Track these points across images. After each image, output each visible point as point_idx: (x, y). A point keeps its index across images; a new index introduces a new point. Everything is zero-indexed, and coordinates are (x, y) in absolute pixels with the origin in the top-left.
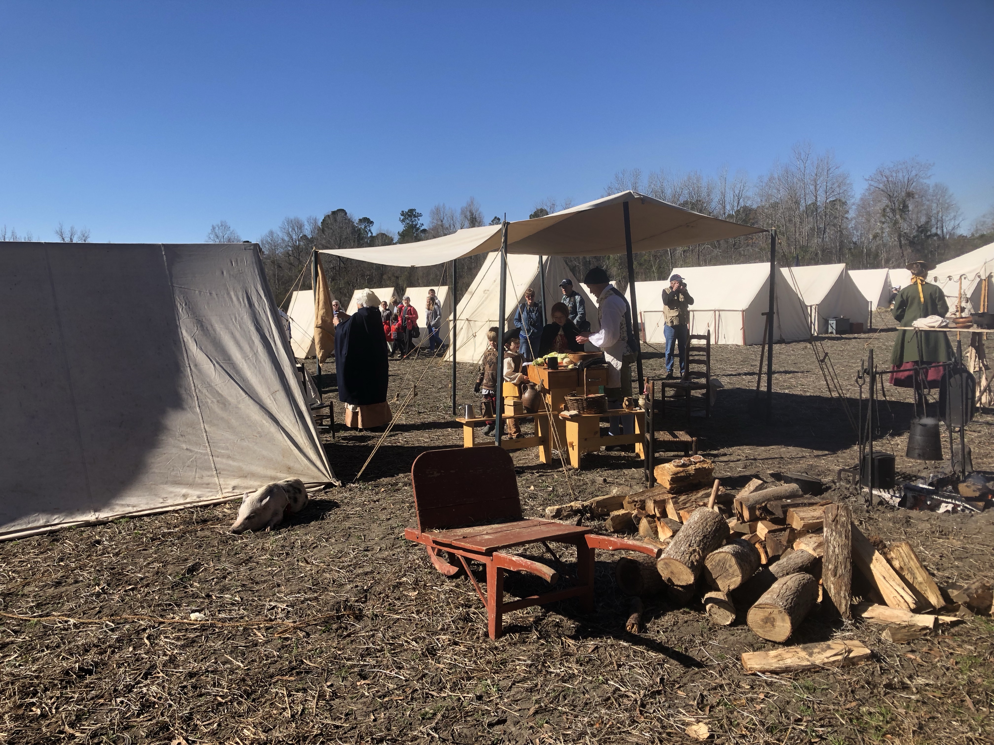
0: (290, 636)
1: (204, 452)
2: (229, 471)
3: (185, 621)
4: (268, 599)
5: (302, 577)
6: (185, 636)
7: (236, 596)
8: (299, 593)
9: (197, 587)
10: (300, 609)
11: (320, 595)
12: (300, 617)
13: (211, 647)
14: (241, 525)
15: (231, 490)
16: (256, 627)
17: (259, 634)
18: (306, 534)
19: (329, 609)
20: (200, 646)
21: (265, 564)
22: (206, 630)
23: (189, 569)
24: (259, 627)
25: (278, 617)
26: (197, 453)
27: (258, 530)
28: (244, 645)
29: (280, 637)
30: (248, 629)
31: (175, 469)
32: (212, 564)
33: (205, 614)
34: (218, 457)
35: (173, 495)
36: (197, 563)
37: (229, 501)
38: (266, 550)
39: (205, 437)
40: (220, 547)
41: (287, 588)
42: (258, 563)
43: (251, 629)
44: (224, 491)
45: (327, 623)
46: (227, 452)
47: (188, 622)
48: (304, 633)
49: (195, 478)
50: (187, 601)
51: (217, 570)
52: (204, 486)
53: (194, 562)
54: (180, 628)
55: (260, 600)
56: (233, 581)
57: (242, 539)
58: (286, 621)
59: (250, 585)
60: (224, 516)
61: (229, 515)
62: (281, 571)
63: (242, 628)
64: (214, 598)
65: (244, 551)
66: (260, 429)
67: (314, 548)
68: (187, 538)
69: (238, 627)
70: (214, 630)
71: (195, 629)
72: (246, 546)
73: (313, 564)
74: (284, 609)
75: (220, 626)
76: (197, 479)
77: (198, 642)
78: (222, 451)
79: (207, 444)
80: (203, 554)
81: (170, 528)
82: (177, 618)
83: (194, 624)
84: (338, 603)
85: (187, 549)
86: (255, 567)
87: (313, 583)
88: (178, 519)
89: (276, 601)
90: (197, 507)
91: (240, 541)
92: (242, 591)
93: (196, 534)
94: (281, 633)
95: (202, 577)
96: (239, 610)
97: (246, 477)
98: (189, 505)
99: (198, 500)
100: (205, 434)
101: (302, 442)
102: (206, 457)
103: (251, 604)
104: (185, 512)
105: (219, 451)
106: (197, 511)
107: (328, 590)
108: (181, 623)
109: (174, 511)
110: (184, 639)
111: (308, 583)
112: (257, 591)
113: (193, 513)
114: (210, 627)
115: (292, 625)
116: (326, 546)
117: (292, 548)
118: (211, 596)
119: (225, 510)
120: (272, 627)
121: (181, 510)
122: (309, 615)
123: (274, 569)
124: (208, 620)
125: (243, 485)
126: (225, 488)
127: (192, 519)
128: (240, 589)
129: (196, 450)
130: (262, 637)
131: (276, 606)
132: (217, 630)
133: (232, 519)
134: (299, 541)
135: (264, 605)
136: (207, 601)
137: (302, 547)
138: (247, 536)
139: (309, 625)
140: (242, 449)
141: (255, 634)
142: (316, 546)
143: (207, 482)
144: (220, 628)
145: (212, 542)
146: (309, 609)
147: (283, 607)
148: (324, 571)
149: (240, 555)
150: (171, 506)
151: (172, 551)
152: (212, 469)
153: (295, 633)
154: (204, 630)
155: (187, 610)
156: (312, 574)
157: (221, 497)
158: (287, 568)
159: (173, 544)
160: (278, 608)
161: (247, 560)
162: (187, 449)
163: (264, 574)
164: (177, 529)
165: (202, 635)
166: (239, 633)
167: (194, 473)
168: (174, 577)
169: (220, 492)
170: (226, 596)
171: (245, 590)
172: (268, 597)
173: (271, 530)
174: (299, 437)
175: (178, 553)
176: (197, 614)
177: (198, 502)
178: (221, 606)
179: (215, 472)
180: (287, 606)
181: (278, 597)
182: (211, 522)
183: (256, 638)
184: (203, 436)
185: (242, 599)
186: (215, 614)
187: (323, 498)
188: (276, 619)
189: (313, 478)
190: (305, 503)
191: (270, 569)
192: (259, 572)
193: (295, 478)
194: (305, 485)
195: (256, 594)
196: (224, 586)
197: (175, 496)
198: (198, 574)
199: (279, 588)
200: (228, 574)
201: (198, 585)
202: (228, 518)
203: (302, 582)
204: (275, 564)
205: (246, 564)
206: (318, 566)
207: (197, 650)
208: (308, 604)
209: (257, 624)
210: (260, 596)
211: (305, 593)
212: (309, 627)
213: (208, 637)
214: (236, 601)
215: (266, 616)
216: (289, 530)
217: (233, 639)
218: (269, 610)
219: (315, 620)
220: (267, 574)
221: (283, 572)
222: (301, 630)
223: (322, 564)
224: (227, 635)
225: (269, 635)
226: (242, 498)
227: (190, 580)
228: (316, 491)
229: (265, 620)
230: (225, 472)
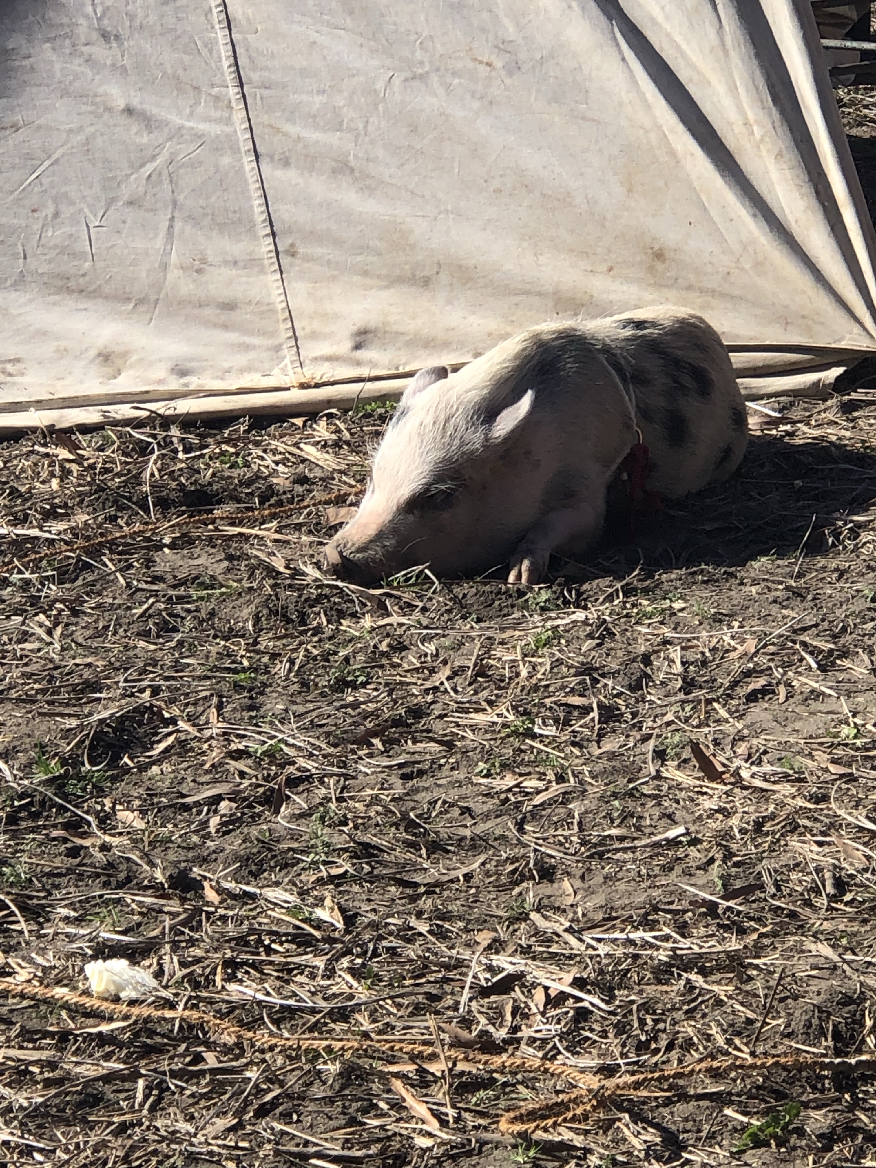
0: (578, 1141)
1: (215, 129)
2: (337, 242)
3: (60, 992)
4: (484, 938)
5: (674, 843)
6: (52, 1065)
7: (320, 902)
8: (651, 925)
9: (130, 832)
10: (646, 1007)
11: (758, 950)
12: (641, 1047)
13: (173, 1137)
14: (380, 536)
15: (344, 347)
16: (409, 1068)
17: (420, 1109)
18: (718, 619)
19: (797, 1026)
20: (123, 1129)
21: (488, 755)
22: (160, 1050)
23: (99, 736)
24: (422, 1072)
25: (525, 1033)
26: (178, 133)
27: (469, 576)
28: (336, 1150)
29: (524, 1135)
30: (365, 1075)
31: (67, 211)
32: (216, 727)
33: (159, 974)
34: (286, 163)
35: (48, 348)
36: (140, 710)
37: (329, 403)
38: (501, 684)
39: (225, 51)
40: (266, 643)
41: (590, 892)
42: (449, 745)
43: (383, 1077)
44: (310, 350)
45: (780, 1095)
46: (333, 139)
47: (73, 998)
48: (652, 1136)
49: (164, 267)
50: (75, 893)
51: (239, 755)
52: (209, 312)
53: (128, 704)
54: (34, 1024)
55: (441, 935)
56: (313, 825)
57: (382, 609)
58: (565, 1058)
59: (400, 855)
60: (302, 480)
61: (326, 480)
62: (566, 798)
63: (333, 1068)
64: (211, 895)
65: (383, 676)
66: (511, 31)
67: (753, 697)
68: (107, 580)
69: (315, 1056)
70: (198, 1059)
71: (102, 1039)
72: (400, 647)
73: (738, 781)
74: (563, 997)
75: (231, 1040)
76: (173, 275)
77: (113, 1107)
78: (313, 135)
79: (233, 91)
80: (178, 667)
81: (22, 520)
82: (23, 975)
83: (99, 1016)
84: (847, 1000)
85: (101, 633)
86: (435, 767)
87: (726, 880)
88: (66, 473)
89: (526, 951)
90: (166, 422)
91: (367, 622)
92: (358, 880)
93: (149, 563)
94: (532, 1116)
95: (164, 785)
96: (330, 973)
97: (426, 282)
98: (125, 411)
99: (174, 384)
100: (221, 35)
101: (732, 114)
102: (226, 160)
103: (392, 951)
104: (107, 442)
105: (293, 130)
106: (167, 443)
107: (802, 928)
108: (38, 1002)
109: (51, 429)
110: (48, 1083)
111: (701, 878)
112: (431, 889)
113: (144, 449)
114: (176, 1042)
115: (594, 1082)
116: (816, 695)
117: (635, 687)
118: (196, 886)
119: (310, 451)
120: (489, 1083)
121: (85, 429)
122: (688, 1044)
123: (531, 784)
124: (172, 1006)
125: (410, 326)
126: (314, 336)
127: (137, 480)
128: (344, 866)
129: (175, 119)
130: (433, 1126)
131: (518, 977)
132: (211, 1060)
133: (340, 501)
134: (676, 653)
135: (460, 964)
136: (173, 906)
137: (689, 685)
138: (407, 596)
139: (684, 1097)
140: (414, 130)
141: (398, 1105)
142: (767, 691)
143: (226, 294)
144: (227, 1050)
145: (225, 610)
146: (690, 1014)
147: (556, 988)
148: (792, 827)
149: (361, 695)
150: (40, 405)
151: (25, 637)
152: (253, 225)
153: (607, 1126)
154: (148, 1051)
155: (71, 938)
156: (727, 835)
157: (291, 379)
158: (596, 788)
159: (34, 601)
160: (529, 989)
161: (397, 722)
162: (129, 111)
163: (479, 807)
164: (58, 527)
165: (136, 1075)
166: (318, 1091)
167: (159, 243)
168: (27, 769)
169: (289, 355)
170: (271, 893)
171: (372, 878)
172: (483, 923)
173: (535, 577)
174: (720, 87)
175: (54, 651)
176: (120, 965)
177: (173, 396)
178: (241, 941)
179: (266, 246)
180: (579, 983)
181: (537, 932)
182: (229, 508)
183: (403, 1128)
184: (211, 45)
185: (350, 919)
186: (209, 982)
187: (833, 434)
188: (513, 1042)
189: (787, 323)
190: (727, 453)
191: (509, 781)
192: (453, 795)
193: (683, 312)
194: (738, 359)
195: (426, 903)
196: (266, 845)
197: (63, 353)
198: (143, 768)
199: (546, 889)
200: (292, 782)
201: (139, 824)
202: (319, 495)
203: (667, 869)
204: (541, 760)
205: (390, 743)
206: (763, 794)
207: (103, 1145)
208: (690, 987)
209: (413, 1058)
210: (446, 916)
211: (683, 929)
212: (682, 1109)
213: (163, 1088)
214: (318, 925)
215: (467, 1022)
216: (628, 591)
217: (286, 1117)
218: (484, 992)
219: (716, 1074)
220: (491, 804)
221: (576, 807)
222: (637, 1118)
223: (786, 789)
224: (258, 1091)
225: (470, 1120)
226: (397, 396)
227: (100, 792)
228: (796, 394)
229: (457, 1043)
230: (319, 251)
